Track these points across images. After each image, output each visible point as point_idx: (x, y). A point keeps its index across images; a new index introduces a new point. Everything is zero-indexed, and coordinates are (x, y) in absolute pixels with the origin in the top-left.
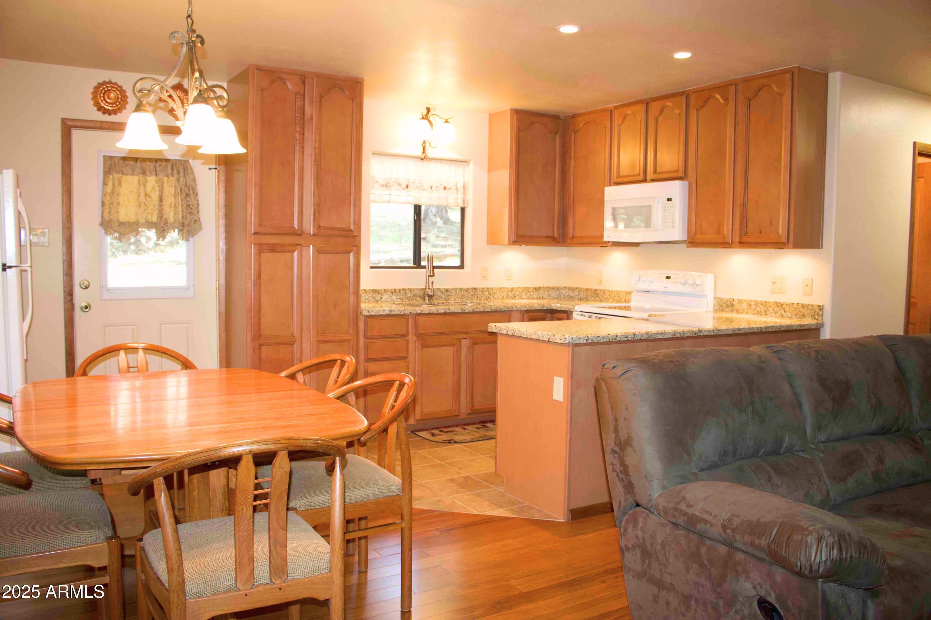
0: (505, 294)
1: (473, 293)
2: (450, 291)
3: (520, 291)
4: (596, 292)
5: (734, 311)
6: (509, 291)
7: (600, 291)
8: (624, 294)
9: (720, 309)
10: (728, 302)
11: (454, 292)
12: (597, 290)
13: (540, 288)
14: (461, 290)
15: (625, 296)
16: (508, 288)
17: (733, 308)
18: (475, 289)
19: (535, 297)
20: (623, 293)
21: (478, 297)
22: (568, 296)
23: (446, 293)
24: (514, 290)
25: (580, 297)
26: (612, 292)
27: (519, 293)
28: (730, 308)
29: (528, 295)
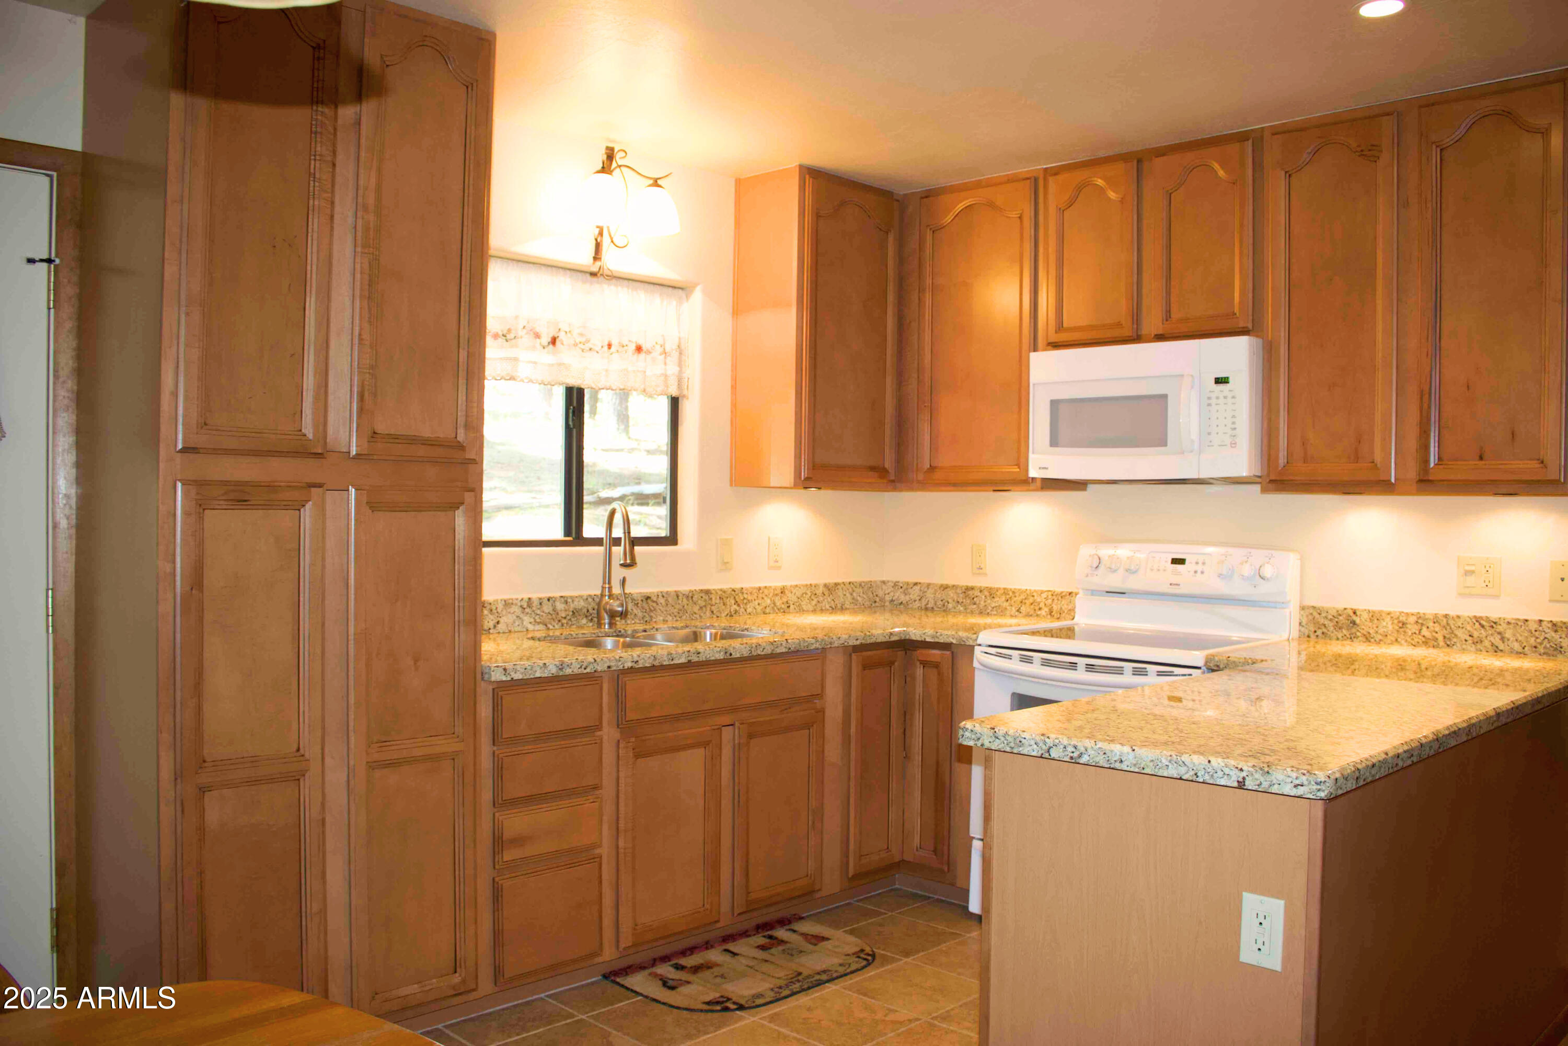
0: (769, 601)
1: (704, 604)
2: (655, 599)
3: (799, 593)
4: (970, 592)
5: (1356, 637)
6: (777, 595)
7: (981, 591)
8: (1046, 599)
9: (1319, 632)
10: (1341, 618)
11: (662, 601)
12: (972, 588)
13: (836, 584)
14: (678, 596)
15: (1050, 601)
16: (775, 589)
17: (1354, 630)
18: (708, 592)
19: (827, 607)
20: (1044, 595)
21: (712, 612)
22: (892, 601)
23: (645, 605)
24: (786, 592)
25: (924, 602)
26: (1014, 592)
27: (796, 600)
28: (1345, 632)
29: (814, 603)
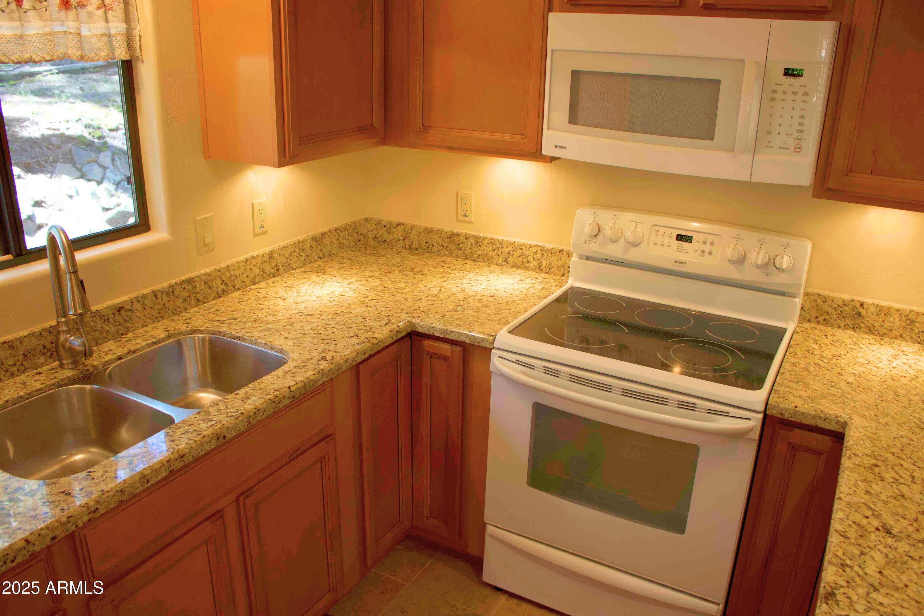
0: (257, 271)
1: (187, 294)
2: (129, 307)
3: (287, 254)
4: (456, 238)
5: (860, 328)
6: (265, 262)
7: (467, 238)
8: (535, 253)
9: (821, 319)
10: (846, 308)
11: (137, 306)
12: (458, 235)
13: (323, 234)
14: (156, 297)
15: (539, 256)
16: (263, 256)
17: (858, 321)
18: (190, 281)
19: (316, 258)
20: (534, 250)
21: (198, 300)
22: (375, 238)
23: (117, 318)
24: (275, 255)
25: (408, 243)
26: (501, 243)
27: (285, 260)
28: (848, 321)
29: (302, 258)
